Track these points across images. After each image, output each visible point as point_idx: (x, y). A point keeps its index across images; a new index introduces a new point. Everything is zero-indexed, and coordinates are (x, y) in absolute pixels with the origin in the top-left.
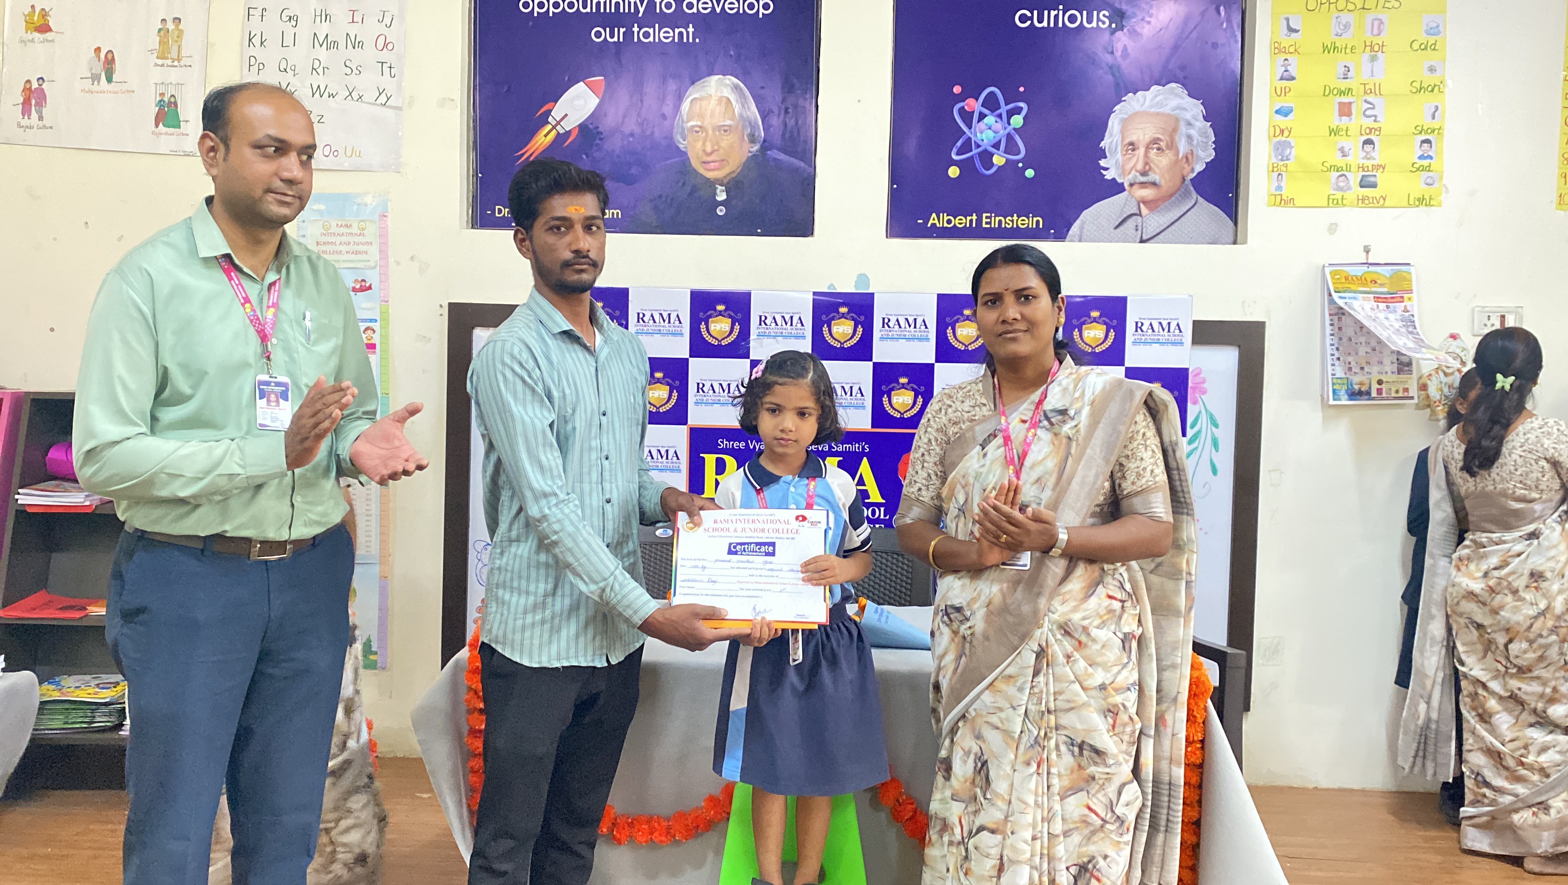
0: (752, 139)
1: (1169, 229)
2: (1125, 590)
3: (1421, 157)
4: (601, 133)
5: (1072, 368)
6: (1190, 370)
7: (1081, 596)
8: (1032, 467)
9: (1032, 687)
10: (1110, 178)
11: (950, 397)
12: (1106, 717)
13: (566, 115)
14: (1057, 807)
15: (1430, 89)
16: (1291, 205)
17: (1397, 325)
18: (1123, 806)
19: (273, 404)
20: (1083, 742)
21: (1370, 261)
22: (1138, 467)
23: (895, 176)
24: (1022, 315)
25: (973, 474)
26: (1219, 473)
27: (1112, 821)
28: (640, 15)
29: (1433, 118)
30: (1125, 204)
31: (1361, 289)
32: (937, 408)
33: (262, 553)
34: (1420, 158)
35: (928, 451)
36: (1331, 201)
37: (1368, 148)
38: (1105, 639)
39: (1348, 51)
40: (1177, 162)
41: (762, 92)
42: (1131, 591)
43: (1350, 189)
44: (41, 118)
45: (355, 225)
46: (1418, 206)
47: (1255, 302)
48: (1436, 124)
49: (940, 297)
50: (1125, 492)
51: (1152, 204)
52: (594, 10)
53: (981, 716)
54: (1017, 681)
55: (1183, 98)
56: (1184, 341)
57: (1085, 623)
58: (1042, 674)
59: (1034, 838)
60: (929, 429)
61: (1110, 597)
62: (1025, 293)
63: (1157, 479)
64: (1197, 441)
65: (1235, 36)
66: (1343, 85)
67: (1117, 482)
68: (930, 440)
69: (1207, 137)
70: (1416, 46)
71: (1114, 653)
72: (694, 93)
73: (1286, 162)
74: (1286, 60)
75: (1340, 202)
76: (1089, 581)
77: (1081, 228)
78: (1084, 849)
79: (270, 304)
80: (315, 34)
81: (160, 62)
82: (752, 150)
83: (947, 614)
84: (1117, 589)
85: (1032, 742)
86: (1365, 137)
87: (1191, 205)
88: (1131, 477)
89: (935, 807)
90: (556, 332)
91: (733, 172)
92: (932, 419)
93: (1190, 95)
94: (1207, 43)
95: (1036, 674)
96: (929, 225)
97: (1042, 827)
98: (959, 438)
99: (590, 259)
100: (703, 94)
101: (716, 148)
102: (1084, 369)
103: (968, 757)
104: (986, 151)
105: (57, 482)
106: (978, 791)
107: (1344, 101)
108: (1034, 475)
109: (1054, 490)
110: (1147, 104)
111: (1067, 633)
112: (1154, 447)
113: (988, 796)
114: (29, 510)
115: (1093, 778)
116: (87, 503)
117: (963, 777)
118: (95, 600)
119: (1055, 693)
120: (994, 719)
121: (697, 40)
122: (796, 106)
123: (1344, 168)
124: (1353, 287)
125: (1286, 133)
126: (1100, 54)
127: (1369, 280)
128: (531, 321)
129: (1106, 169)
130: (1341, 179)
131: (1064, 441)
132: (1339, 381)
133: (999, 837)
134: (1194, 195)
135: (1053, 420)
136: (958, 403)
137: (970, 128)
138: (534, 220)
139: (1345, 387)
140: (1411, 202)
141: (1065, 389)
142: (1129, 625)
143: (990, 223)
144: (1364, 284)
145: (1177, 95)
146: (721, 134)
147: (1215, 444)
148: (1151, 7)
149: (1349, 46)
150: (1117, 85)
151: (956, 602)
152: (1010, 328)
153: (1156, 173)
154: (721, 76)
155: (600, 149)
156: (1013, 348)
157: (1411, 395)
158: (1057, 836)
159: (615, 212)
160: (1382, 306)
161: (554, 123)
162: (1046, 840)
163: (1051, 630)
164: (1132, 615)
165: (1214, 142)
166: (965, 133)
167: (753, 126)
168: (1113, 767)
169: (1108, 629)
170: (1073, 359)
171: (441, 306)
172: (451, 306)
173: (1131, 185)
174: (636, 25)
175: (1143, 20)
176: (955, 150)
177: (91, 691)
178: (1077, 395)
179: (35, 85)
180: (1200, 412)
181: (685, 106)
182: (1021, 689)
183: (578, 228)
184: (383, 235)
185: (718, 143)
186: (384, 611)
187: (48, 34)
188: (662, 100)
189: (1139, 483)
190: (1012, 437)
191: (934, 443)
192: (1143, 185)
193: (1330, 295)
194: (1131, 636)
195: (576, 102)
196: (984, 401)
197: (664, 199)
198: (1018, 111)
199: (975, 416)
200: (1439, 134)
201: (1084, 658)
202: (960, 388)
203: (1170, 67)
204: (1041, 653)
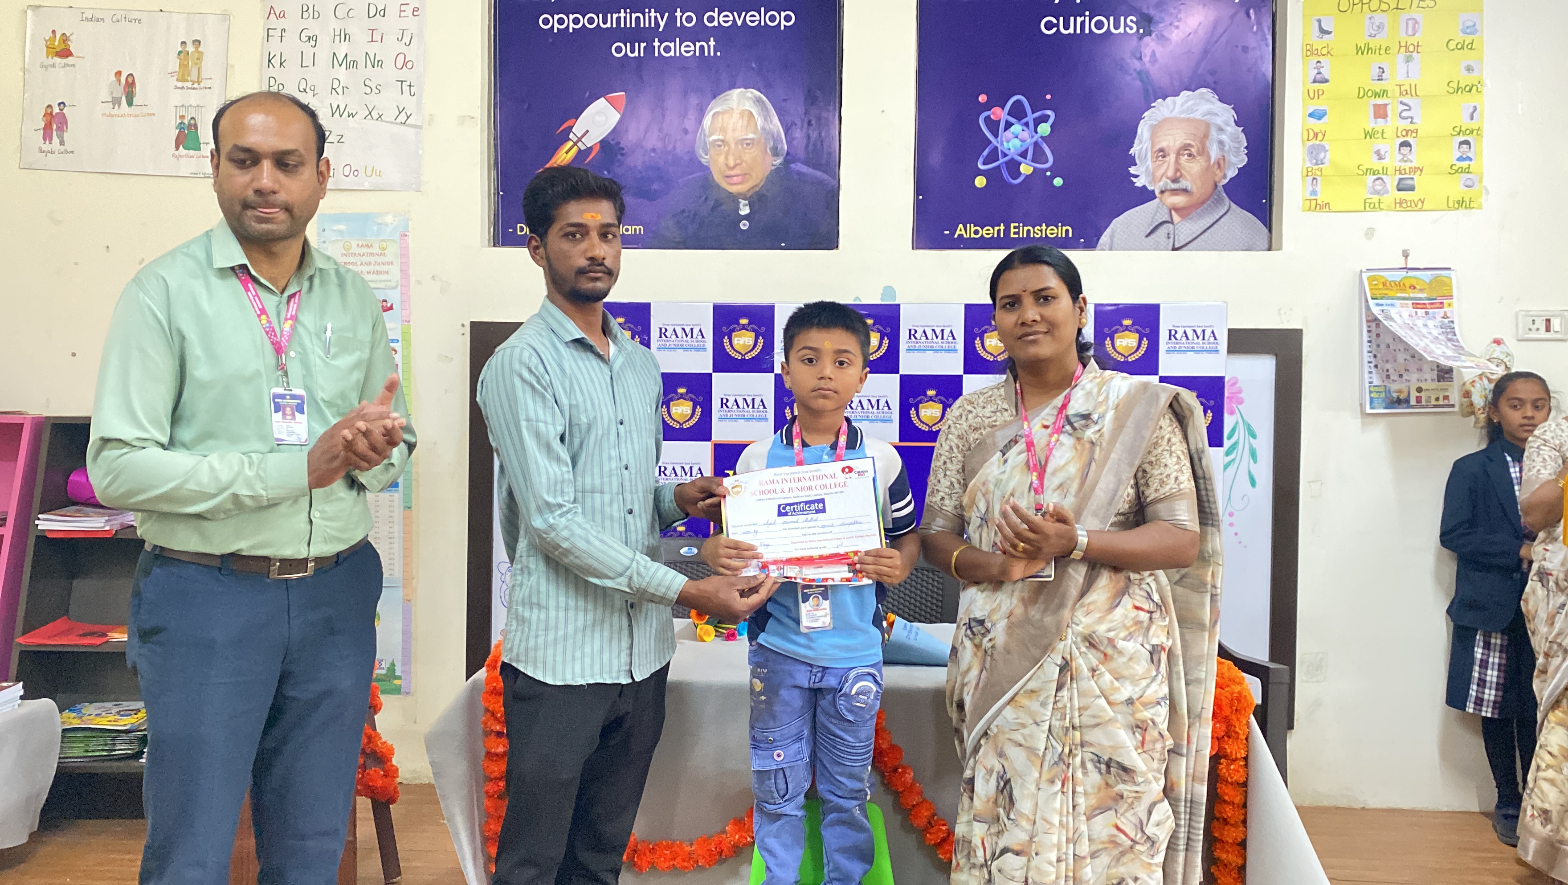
0: (775, 152)
1: (1202, 236)
2: (1153, 601)
3: (1460, 159)
4: (623, 149)
5: (1096, 371)
6: (1226, 379)
7: (1107, 607)
8: (1054, 474)
9: (1055, 702)
10: (1140, 185)
11: (971, 403)
12: (1134, 733)
13: (588, 131)
14: (1084, 828)
15: (1468, 89)
16: (1327, 209)
17: (1435, 332)
18: (1153, 826)
19: (289, 417)
20: (1110, 759)
21: (1409, 266)
22: (1161, 474)
23: (920, 188)
24: (1042, 316)
25: (994, 481)
26: (1257, 486)
27: (1142, 841)
28: (661, 29)
29: (1472, 119)
30: (1157, 211)
31: (1399, 295)
32: (958, 414)
33: (281, 571)
34: (1458, 160)
35: (950, 458)
36: (1367, 205)
37: (1405, 150)
38: (1133, 651)
39: (1382, 52)
40: (1208, 168)
41: (784, 104)
42: (1159, 602)
43: (1387, 192)
44: (62, 143)
45: (376, 245)
46: (1457, 209)
47: (1291, 310)
48: (1474, 125)
49: (968, 307)
50: (1148, 500)
51: (1184, 212)
52: (614, 26)
53: (1004, 733)
54: (1039, 695)
55: (1213, 103)
56: (1219, 348)
57: (1111, 635)
58: (1066, 688)
59: (1059, 860)
60: (950, 436)
61: (1137, 608)
62: (1044, 293)
63: (1182, 486)
64: (1235, 452)
65: (1266, 39)
66: (1378, 86)
67: (1141, 489)
68: (951, 448)
69: (1239, 142)
70: (1452, 45)
71: (1142, 666)
72: (716, 107)
73: (1321, 166)
74: (1319, 62)
75: (1377, 206)
76: (1114, 591)
77: (1112, 237)
78: (1114, 871)
79: (289, 316)
80: (334, 54)
81: (180, 84)
82: (775, 163)
83: (970, 628)
84: (1145, 600)
85: (1056, 760)
86: (1402, 140)
87: (1224, 211)
88: (1154, 484)
89: (960, 830)
90: (567, 340)
91: (756, 186)
92: (952, 426)
93: (1220, 100)
94: (1237, 47)
95: (1059, 688)
96: (956, 236)
97: (1067, 848)
98: (979, 444)
99: (606, 267)
100: (725, 107)
101: (738, 161)
102: (1108, 373)
103: (990, 776)
104: (1012, 159)
105: (77, 507)
106: (1001, 811)
107: (1379, 103)
108: (1056, 482)
109: (1076, 496)
110: (1177, 110)
111: (1092, 645)
112: (1179, 453)
113: (1012, 816)
114: (50, 536)
115: (1122, 797)
116: (107, 528)
117: (986, 796)
118: (116, 625)
119: (1079, 709)
120: (1017, 736)
121: (719, 54)
122: (819, 119)
123: (1381, 172)
124: (1391, 293)
125: (1320, 136)
126: (1129, 61)
127: (1408, 286)
128: (542, 329)
129: (1136, 176)
130: (1377, 182)
131: (1088, 446)
132: (1377, 389)
133: (1023, 859)
134: (1227, 201)
135: (1075, 425)
136: (979, 409)
137: (996, 136)
138: (549, 227)
139: (1383, 395)
140: (1451, 204)
141: (1089, 394)
142: (1158, 637)
143: (1018, 233)
144: (1403, 290)
145: (1209, 101)
146: (743, 148)
147: (1253, 455)
148: (1179, 11)
149: (1383, 48)
150: (1146, 91)
151: (978, 615)
152: (1029, 330)
153: (1187, 180)
154: (742, 90)
155: (621, 164)
156: (1033, 350)
157: (1451, 403)
158: (1084, 858)
159: (638, 228)
160: (1421, 312)
161: (575, 139)
162: (1071, 861)
163: (1075, 643)
164: (1161, 626)
165: (1246, 148)
166: (991, 142)
167: (776, 140)
168: (1142, 785)
169: (1136, 641)
170: (1097, 363)
171: (463, 325)
172: (473, 324)
173: (1162, 192)
174: (656, 40)
175: (1171, 24)
176: (981, 160)
177: (111, 718)
178: (1101, 399)
179: (56, 110)
180: (1237, 423)
181: (707, 121)
182: (1044, 704)
183: (594, 235)
184: (404, 254)
185: (740, 157)
186: (407, 635)
187: (70, 58)
188: (684, 115)
189: (1162, 491)
190: (1035, 442)
191: (955, 450)
192: (1175, 192)
193: (1367, 301)
194: (1159, 648)
195: (597, 118)
196: (1006, 406)
197: (686, 214)
198: (1045, 119)
199: (995, 421)
200: (1478, 134)
201: (1111, 672)
202: (981, 393)
203: (1199, 72)
204: (1065, 667)
